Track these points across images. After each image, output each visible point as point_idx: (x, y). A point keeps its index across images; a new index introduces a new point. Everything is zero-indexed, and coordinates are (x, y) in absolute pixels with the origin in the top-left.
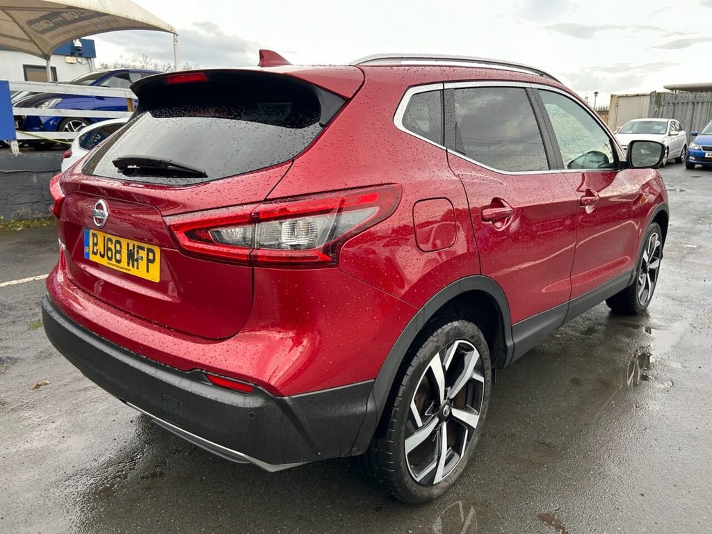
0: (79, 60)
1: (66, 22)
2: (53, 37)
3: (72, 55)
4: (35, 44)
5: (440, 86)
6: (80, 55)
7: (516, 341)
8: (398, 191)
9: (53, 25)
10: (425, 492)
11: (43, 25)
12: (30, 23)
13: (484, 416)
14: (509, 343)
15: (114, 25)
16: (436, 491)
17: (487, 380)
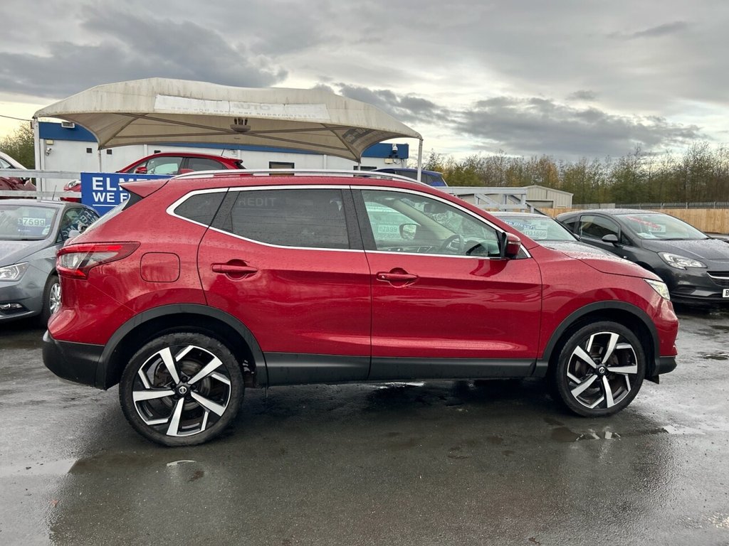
0: (395, 160)
1: (360, 136)
2: (357, 146)
3: (390, 157)
4: (351, 151)
5: (226, 190)
6: (396, 157)
7: (269, 365)
8: (135, 246)
9: (354, 138)
10: (157, 436)
11: (350, 138)
12: (344, 136)
13: (232, 411)
14: (259, 364)
15: (386, 135)
16: (166, 440)
17: (234, 384)
